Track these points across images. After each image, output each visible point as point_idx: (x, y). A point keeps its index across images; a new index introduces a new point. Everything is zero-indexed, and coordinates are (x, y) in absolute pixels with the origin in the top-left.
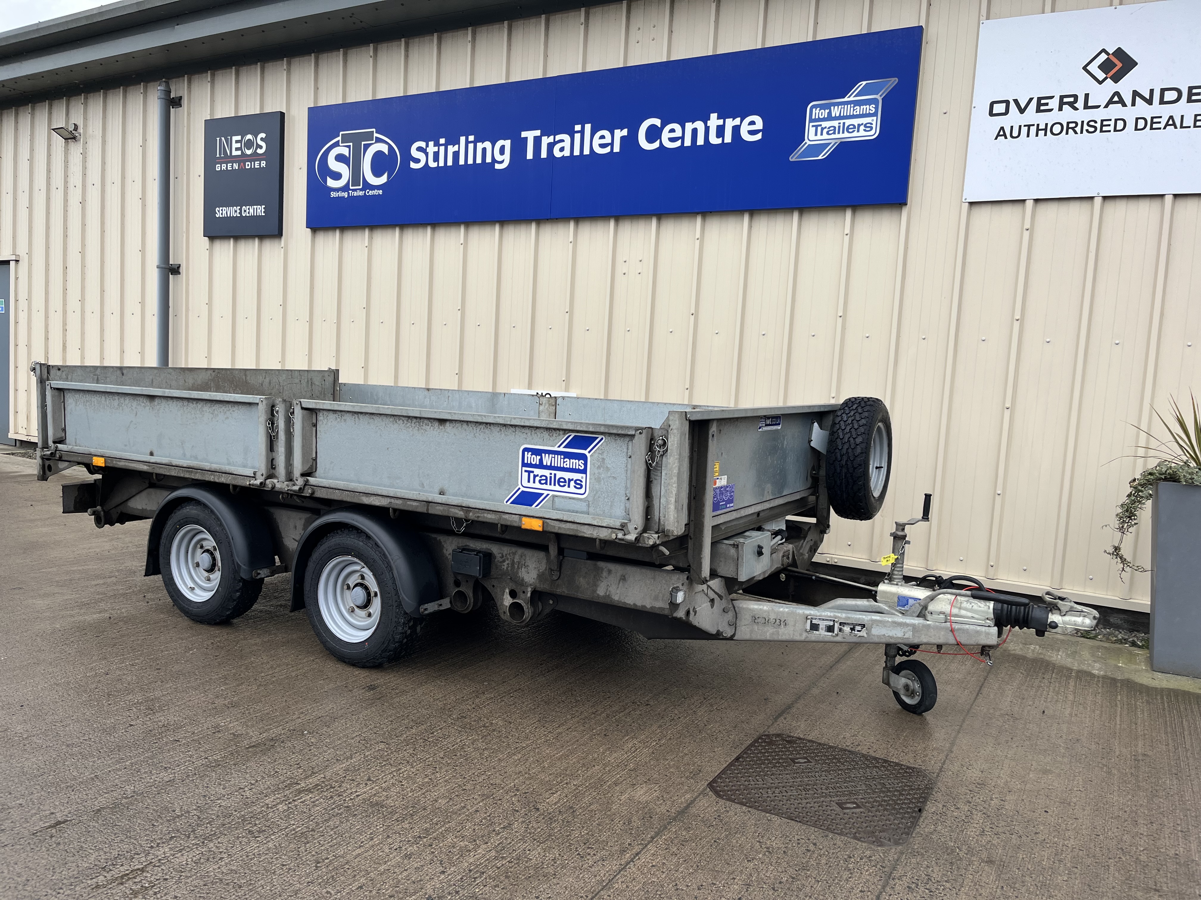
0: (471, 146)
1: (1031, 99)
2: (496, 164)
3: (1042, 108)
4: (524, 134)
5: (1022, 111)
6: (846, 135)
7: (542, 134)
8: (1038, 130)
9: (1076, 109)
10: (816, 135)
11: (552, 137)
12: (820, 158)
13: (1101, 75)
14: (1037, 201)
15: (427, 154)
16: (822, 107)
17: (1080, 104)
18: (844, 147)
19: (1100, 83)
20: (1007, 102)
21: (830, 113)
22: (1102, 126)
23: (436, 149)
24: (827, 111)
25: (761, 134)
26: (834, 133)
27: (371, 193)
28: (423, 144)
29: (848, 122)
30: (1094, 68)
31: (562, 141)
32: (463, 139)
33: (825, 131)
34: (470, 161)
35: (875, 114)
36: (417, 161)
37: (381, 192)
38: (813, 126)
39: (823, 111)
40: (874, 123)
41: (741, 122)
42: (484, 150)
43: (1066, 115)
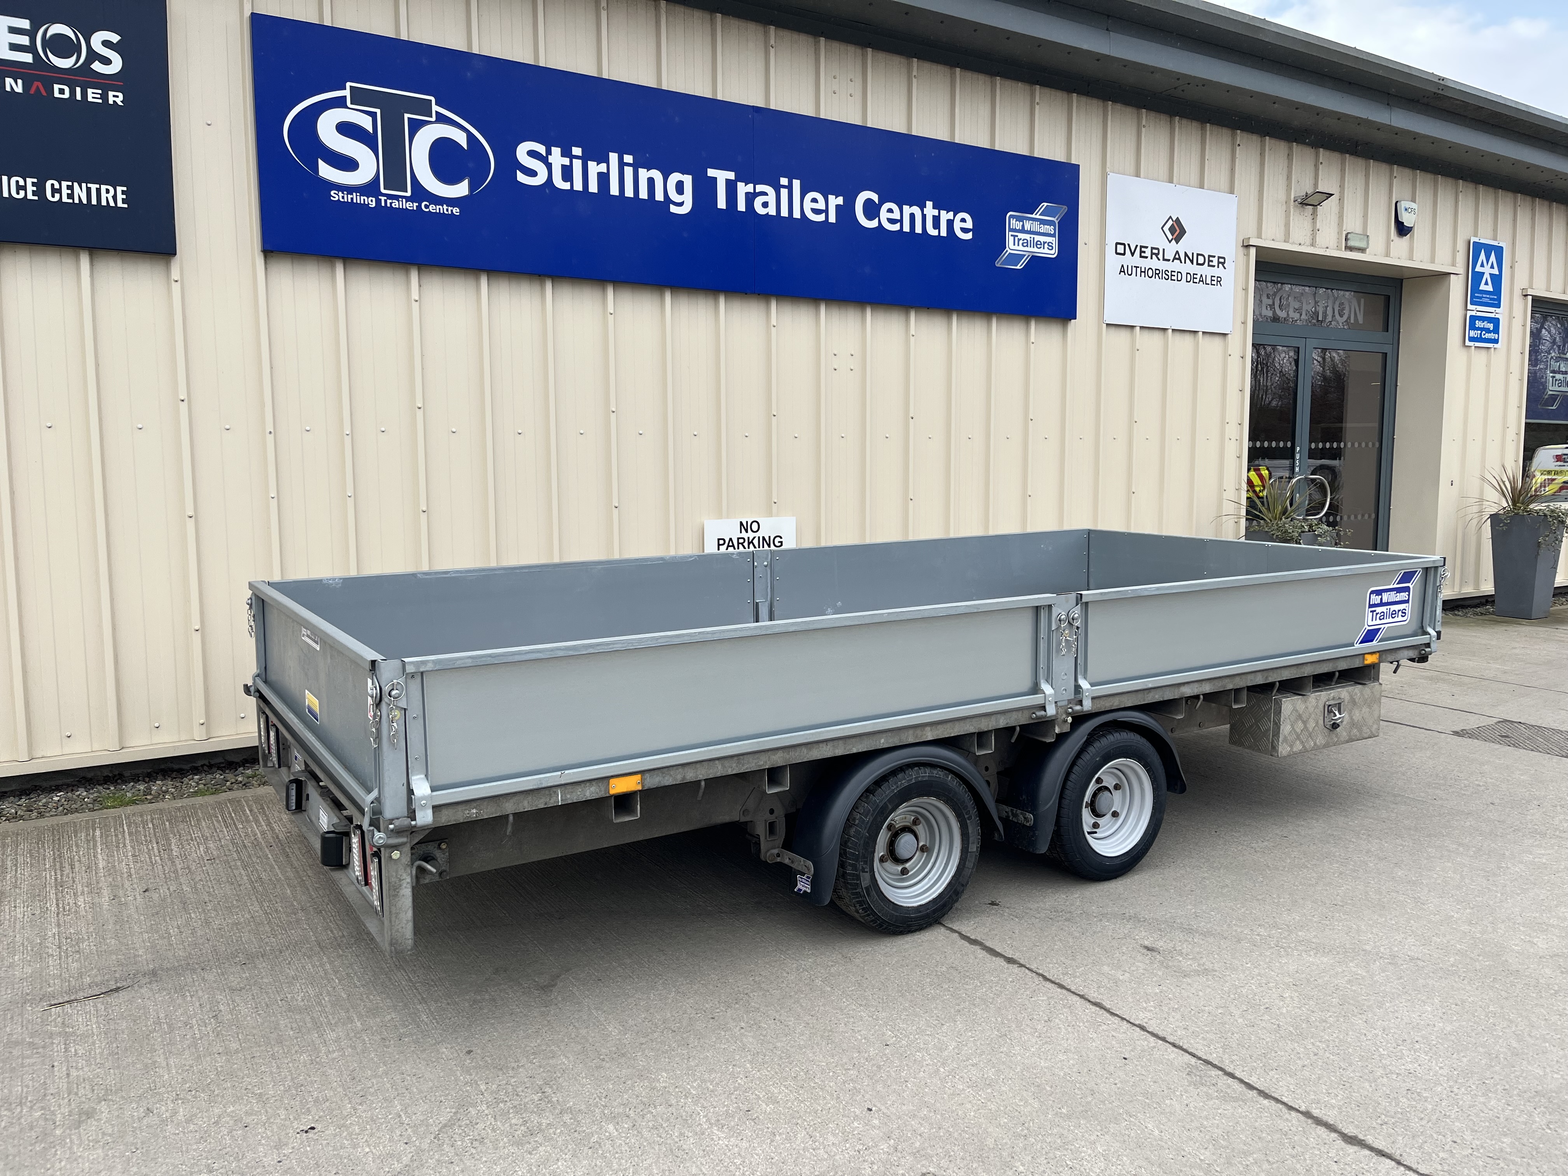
0: (629, 171)
1: (1137, 246)
2: (671, 205)
3: (1143, 254)
4: (711, 172)
5: (1133, 254)
6: (1035, 250)
7: (739, 178)
8: (1141, 272)
9: (1159, 260)
10: (1014, 245)
11: (751, 186)
12: (1018, 267)
13: (1170, 237)
14: (1141, 327)
15: (549, 166)
16: (1019, 219)
17: (1160, 256)
18: (1035, 261)
19: (1170, 242)
20: (1124, 244)
21: (1023, 226)
22: (1172, 275)
23: (566, 161)
24: (1021, 223)
25: (971, 233)
26: (1027, 246)
27: (432, 208)
28: (541, 149)
29: (1037, 238)
30: (1166, 229)
31: (765, 194)
32: (613, 157)
33: (1021, 242)
34: (629, 193)
35: (1053, 236)
36: (532, 173)
37: (456, 211)
38: (1012, 235)
39: (1018, 222)
40: (1054, 243)
41: (954, 217)
42: (651, 182)
43: (1154, 263)
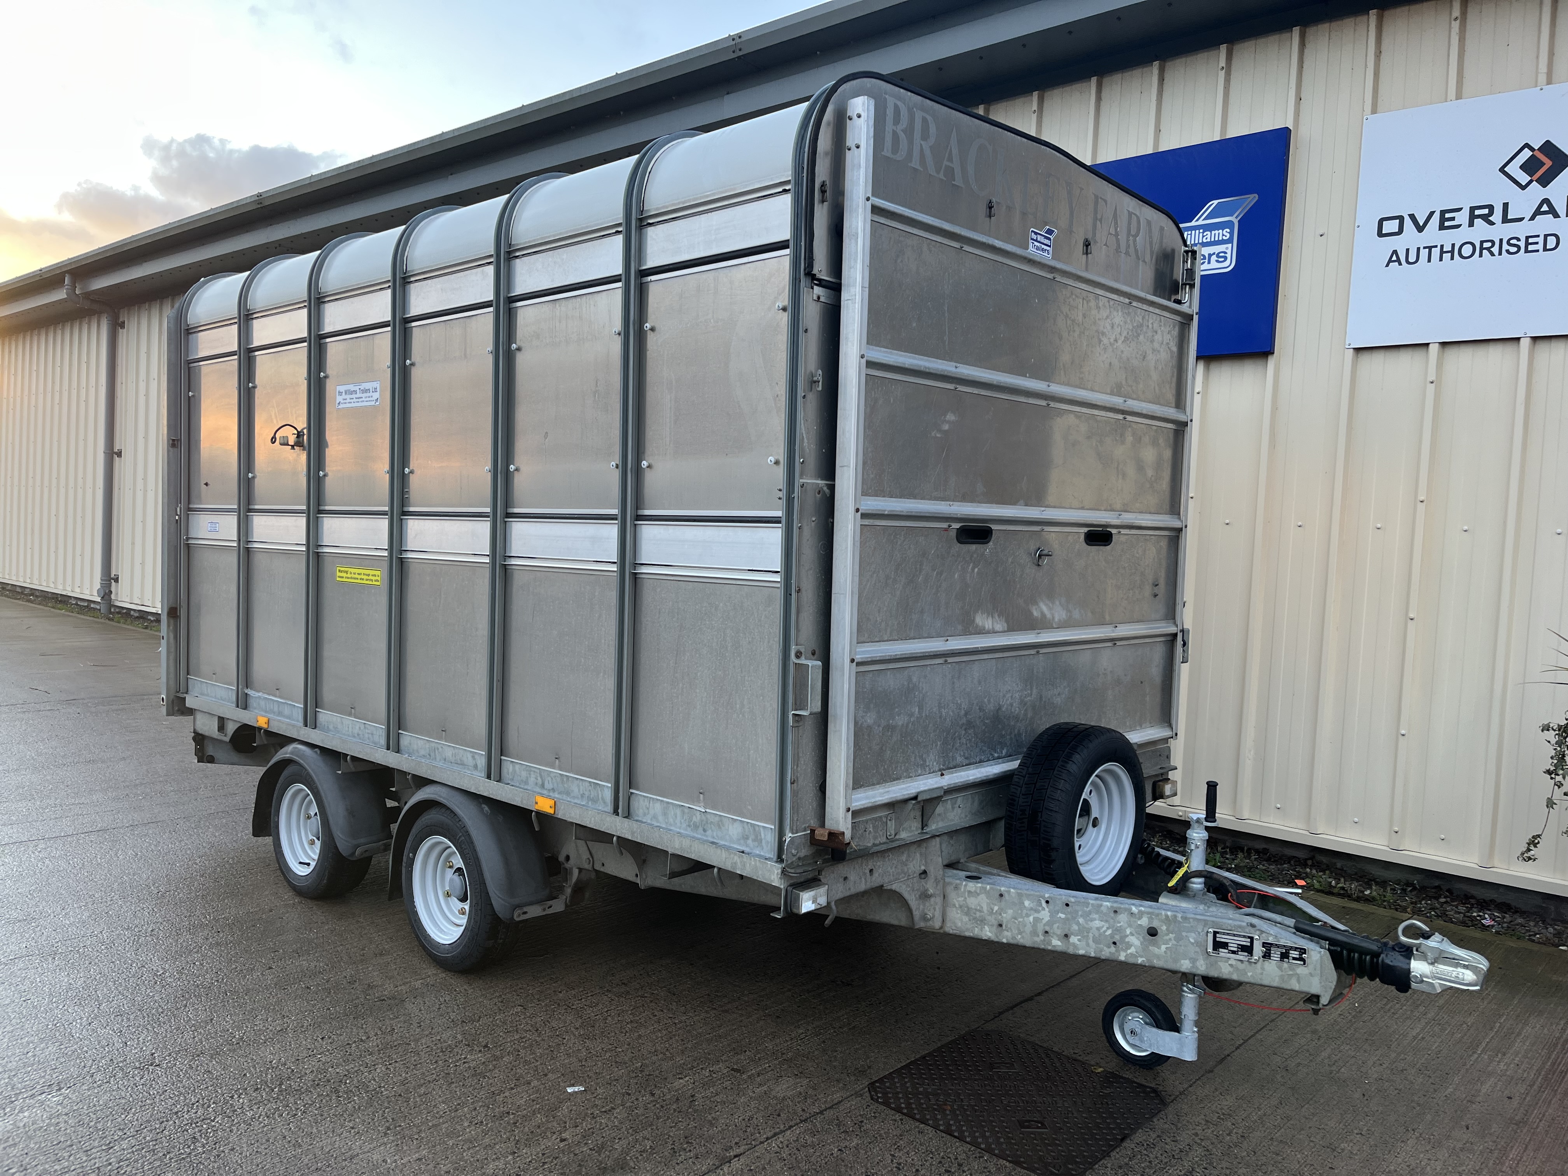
1: (1432, 213)
3: (1447, 224)
5: (1420, 229)
8: (1442, 252)
9: (1491, 223)
13: (1524, 178)
14: (1444, 344)
17: (1497, 217)
19: (1523, 188)
20: (1401, 219)
22: (1527, 244)
30: (1514, 169)
35: (1229, 240)
40: (1229, 252)
43: (1481, 231)
